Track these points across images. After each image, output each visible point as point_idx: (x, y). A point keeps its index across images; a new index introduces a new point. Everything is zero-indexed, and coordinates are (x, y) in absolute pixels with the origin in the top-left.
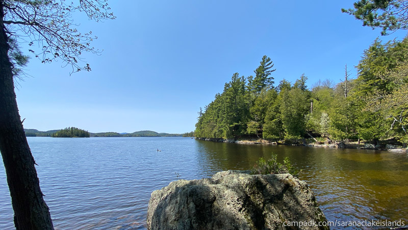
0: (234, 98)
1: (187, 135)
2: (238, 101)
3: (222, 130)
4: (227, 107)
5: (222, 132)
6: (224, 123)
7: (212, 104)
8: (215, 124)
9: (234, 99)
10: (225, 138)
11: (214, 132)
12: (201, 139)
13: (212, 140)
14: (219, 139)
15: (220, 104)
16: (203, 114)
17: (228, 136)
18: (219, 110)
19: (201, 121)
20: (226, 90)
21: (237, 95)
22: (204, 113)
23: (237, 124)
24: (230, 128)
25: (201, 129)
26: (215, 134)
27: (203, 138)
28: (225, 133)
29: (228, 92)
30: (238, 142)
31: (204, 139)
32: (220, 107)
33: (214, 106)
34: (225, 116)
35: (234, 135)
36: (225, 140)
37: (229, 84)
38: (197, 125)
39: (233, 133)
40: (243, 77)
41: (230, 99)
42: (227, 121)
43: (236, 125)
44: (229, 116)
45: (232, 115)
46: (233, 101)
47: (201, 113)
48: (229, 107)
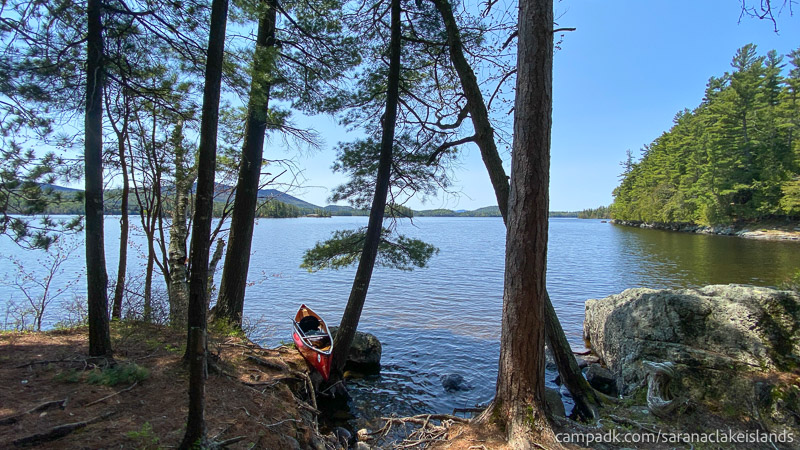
0: (741, 116)
1: (588, 215)
2: (752, 123)
3: (693, 204)
4: (715, 143)
5: (693, 207)
6: (704, 185)
7: (665, 139)
8: (673, 190)
9: (741, 121)
10: (701, 223)
11: (667, 207)
12: (627, 225)
13: (660, 227)
14: (684, 225)
15: (688, 139)
16: (634, 166)
17: (713, 217)
18: (687, 152)
19: (629, 183)
20: (710, 97)
21: (750, 107)
22: (638, 162)
23: (746, 186)
24: (721, 198)
25: (629, 200)
26: (671, 214)
27: (634, 222)
28: (704, 210)
29: (718, 105)
30: (748, 234)
31: (636, 225)
32: (689, 144)
33: (671, 145)
34: (706, 168)
35: (732, 217)
36: (703, 228)
37: (721, 81)
38: (617, 193)
39: (730, 212)
40: (772, 55)
41: (725, 121)
42: (712, 182)
43: (742, 191)
44: (720, 166)
45: (730, 163)
46: (736, 125)
47: (629, 165)
48: (720, 143)
